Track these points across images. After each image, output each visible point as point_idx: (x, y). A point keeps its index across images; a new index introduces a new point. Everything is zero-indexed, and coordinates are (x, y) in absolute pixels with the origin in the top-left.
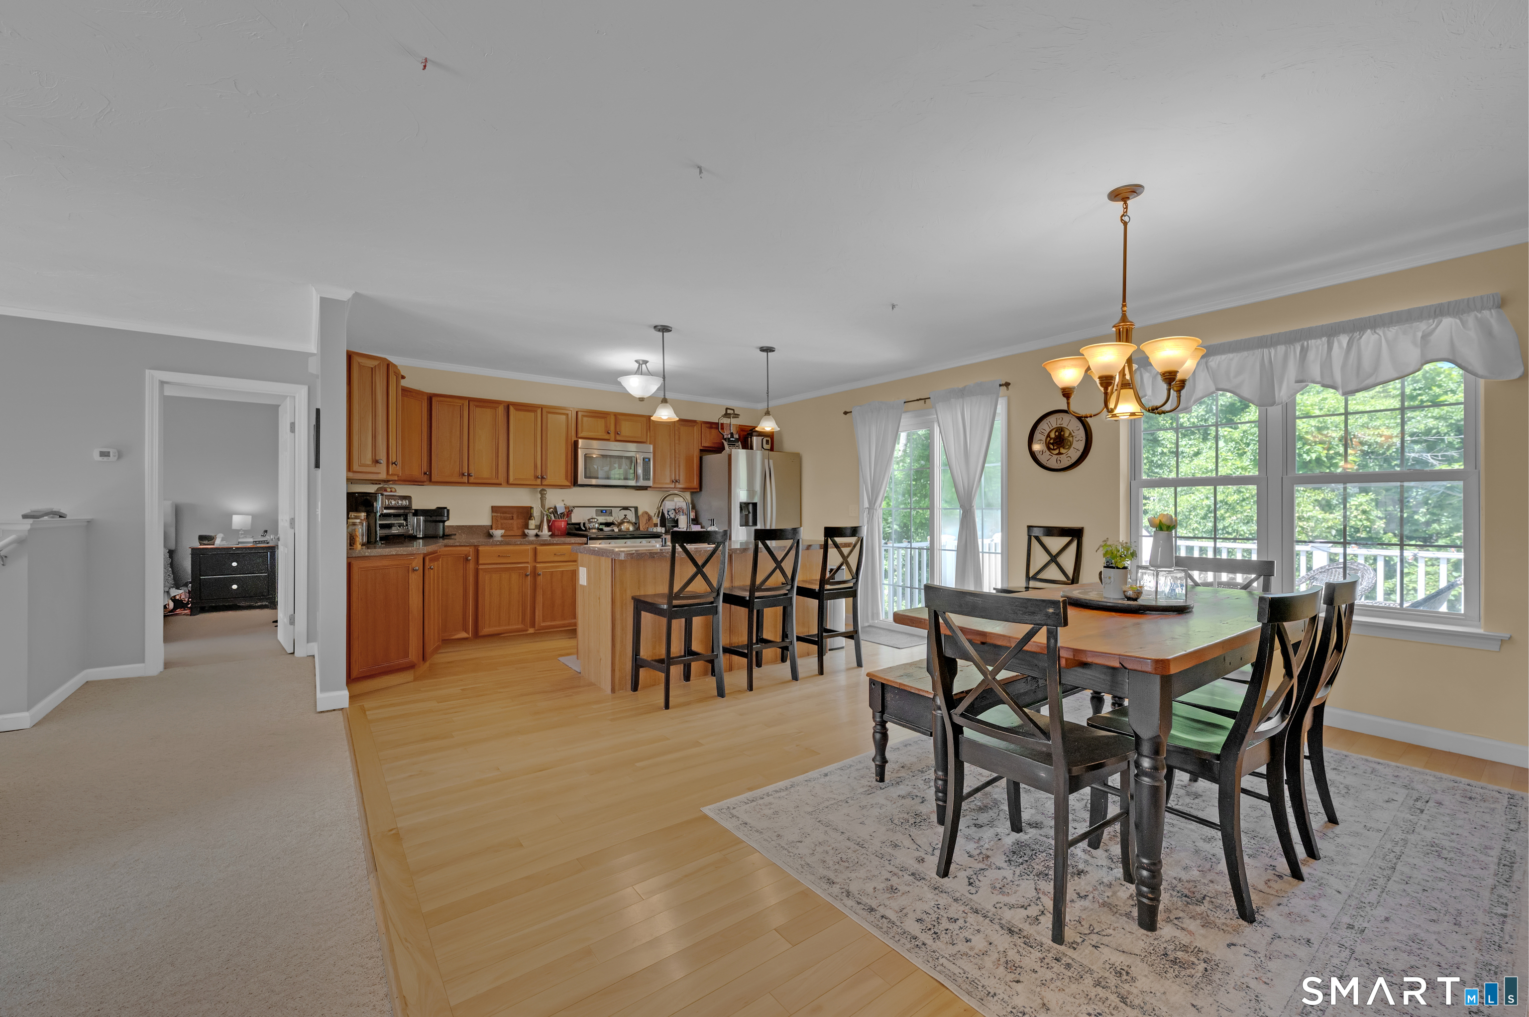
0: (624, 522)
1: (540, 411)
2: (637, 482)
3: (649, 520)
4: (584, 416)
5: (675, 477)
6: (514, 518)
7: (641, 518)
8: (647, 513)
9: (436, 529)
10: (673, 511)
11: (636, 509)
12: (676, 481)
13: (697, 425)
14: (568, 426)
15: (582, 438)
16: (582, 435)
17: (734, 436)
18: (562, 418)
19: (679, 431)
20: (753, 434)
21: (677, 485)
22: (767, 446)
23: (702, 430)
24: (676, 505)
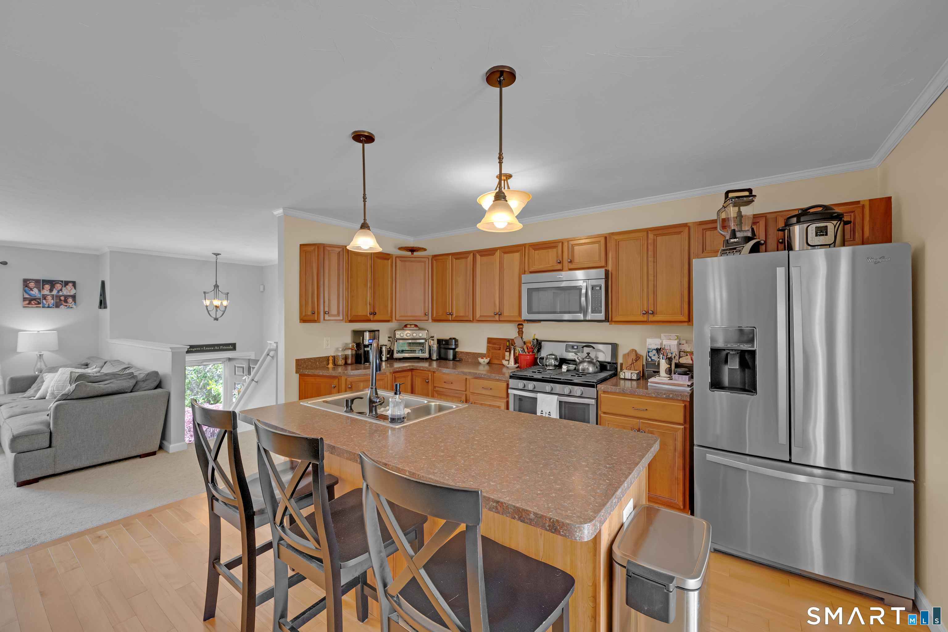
0: (584, 362)
1: (498, 253)
2: (585, 315)
3: (636, 361)
4: (535, 249)
5: (648, 307)
6: (501, 349)
7: (626, 356)
8: (636, 351)
9: (446, 354)
10: (655, 352)
11: (615, 347)
12: (650, 312)
13: (687, 229)
14: (522, 263)
15: (531, 272)
16: (532, 269)
17: (738, 234)
18: (517, 256)
19: (655, 242)
20: (794, 220)
21: (652, 318)
22: (821, 240)
23: (696, 236)
24: (661, 344)
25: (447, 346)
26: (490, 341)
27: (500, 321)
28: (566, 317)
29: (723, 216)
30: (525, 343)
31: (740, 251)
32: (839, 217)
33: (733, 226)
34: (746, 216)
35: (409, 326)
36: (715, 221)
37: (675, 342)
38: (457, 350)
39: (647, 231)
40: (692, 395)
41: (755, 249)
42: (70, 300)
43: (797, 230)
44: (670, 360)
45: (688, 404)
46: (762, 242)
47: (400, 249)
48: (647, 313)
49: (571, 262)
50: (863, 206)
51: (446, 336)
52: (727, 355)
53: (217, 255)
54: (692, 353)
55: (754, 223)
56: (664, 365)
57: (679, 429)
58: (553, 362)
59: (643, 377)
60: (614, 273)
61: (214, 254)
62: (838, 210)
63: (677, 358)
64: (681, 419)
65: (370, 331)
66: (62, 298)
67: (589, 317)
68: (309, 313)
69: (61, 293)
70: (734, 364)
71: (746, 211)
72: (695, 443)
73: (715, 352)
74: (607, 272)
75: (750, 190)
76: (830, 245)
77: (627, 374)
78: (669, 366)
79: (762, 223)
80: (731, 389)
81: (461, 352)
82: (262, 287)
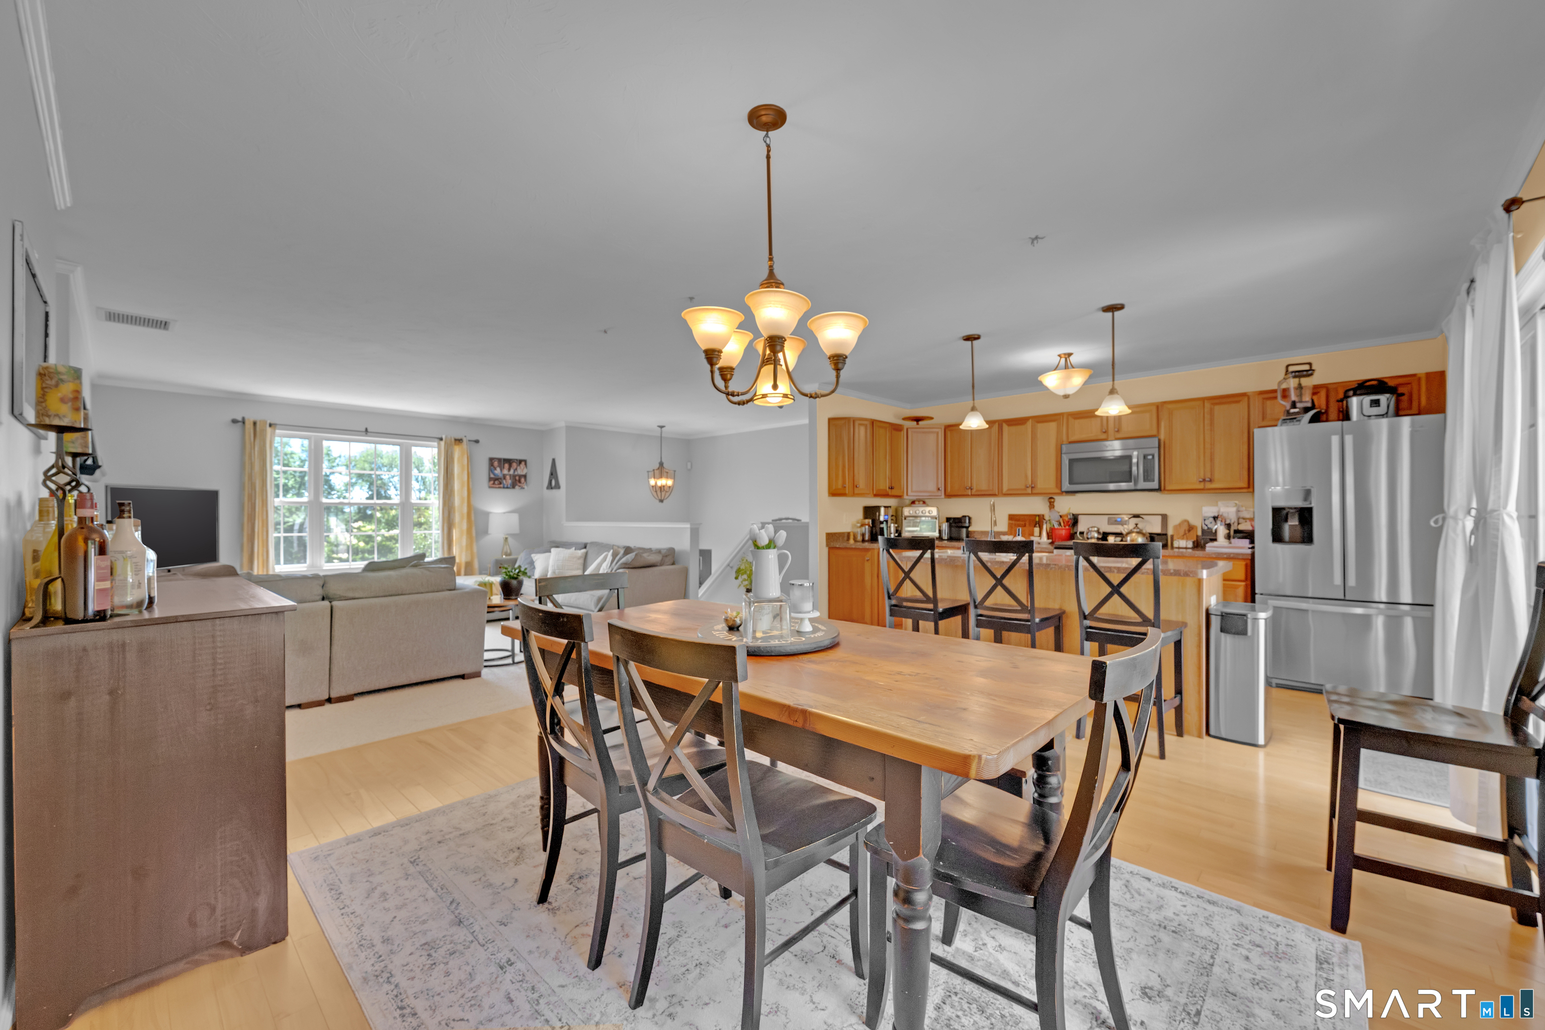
0: (1133, 532)
1: (1029, 423)
2: (1136, 484)
3: (1189, 531)
4: (1075, 418)
5: (1204, 475)
6: (1027, 525)
7: (1176, 527)
8: (1188, 522)
9: (959, 533)
10: (1212, 519)
11: (1164, 518)
12: (1207, 479)
13: (1246, 399)
14: (1059, 432)
15: (1071, 443)
16: (1072, 439)
17: (1298, 405)
18: (1053, 425)
19: (1211, 412)
20: (1351, 393)
21: (1209, 485)
22: (1375, 411)
23: (1256, 404)
24: (1219, 511)
25: (960, 524)
26: (1012, 517)
27: (1032, 494)
28: (1112, 486)
29: (1284, 386)
30: (1061, 516)
31: (1299, 421)
32: (1392, 390)
33: (1293, 397)
34: (1305, 387)
35: (917, 503)
36: (1275, 391)
37: (1234, 509)
38: (970, 529)
39: (1203, 400)
40: (1253, 555)
41: (1315, 419)
42: (523, 480)
43: (1354, 401)
44: (1228, 526)
45: (1249, 562)
46: (1323, 411)
47: (905, 419)
48: (1204, 480)
49: (1118, 431)
50: (1419, 379)
51: (957, 514)
52: (1287, 514)
53: (662, 427)
54: (1252, 520)
55: (1314, 394)
56: (1222, 531)
57: (1240, 586)
58: (1096, 535)
59: (1198, 545)
60: (1167, 442)
61: (659, 426)
62: (1391, 383)
63: (1236, 524)
64: (1242, 576)
65: (885, 507)
66: (517, 478)
67: (1139, 487)
68: (840, 486)
69: (516, 473)
70: (1294, 521)
71: (1306, 382)
72: (1257, 591)
73: (1277, 511)
74: (1159, 441)
75: (1310, 364)
76: (1383, 415)
77: (1181, 543)
78: (1228, 531)
79: (1323, 394)
80: (1292, 541)
81: (974, 532)
82: (689, 464)
